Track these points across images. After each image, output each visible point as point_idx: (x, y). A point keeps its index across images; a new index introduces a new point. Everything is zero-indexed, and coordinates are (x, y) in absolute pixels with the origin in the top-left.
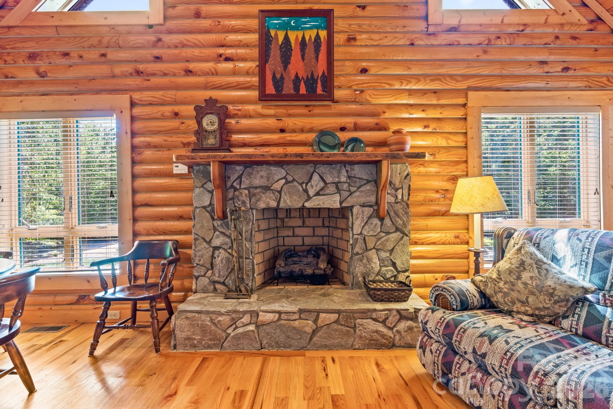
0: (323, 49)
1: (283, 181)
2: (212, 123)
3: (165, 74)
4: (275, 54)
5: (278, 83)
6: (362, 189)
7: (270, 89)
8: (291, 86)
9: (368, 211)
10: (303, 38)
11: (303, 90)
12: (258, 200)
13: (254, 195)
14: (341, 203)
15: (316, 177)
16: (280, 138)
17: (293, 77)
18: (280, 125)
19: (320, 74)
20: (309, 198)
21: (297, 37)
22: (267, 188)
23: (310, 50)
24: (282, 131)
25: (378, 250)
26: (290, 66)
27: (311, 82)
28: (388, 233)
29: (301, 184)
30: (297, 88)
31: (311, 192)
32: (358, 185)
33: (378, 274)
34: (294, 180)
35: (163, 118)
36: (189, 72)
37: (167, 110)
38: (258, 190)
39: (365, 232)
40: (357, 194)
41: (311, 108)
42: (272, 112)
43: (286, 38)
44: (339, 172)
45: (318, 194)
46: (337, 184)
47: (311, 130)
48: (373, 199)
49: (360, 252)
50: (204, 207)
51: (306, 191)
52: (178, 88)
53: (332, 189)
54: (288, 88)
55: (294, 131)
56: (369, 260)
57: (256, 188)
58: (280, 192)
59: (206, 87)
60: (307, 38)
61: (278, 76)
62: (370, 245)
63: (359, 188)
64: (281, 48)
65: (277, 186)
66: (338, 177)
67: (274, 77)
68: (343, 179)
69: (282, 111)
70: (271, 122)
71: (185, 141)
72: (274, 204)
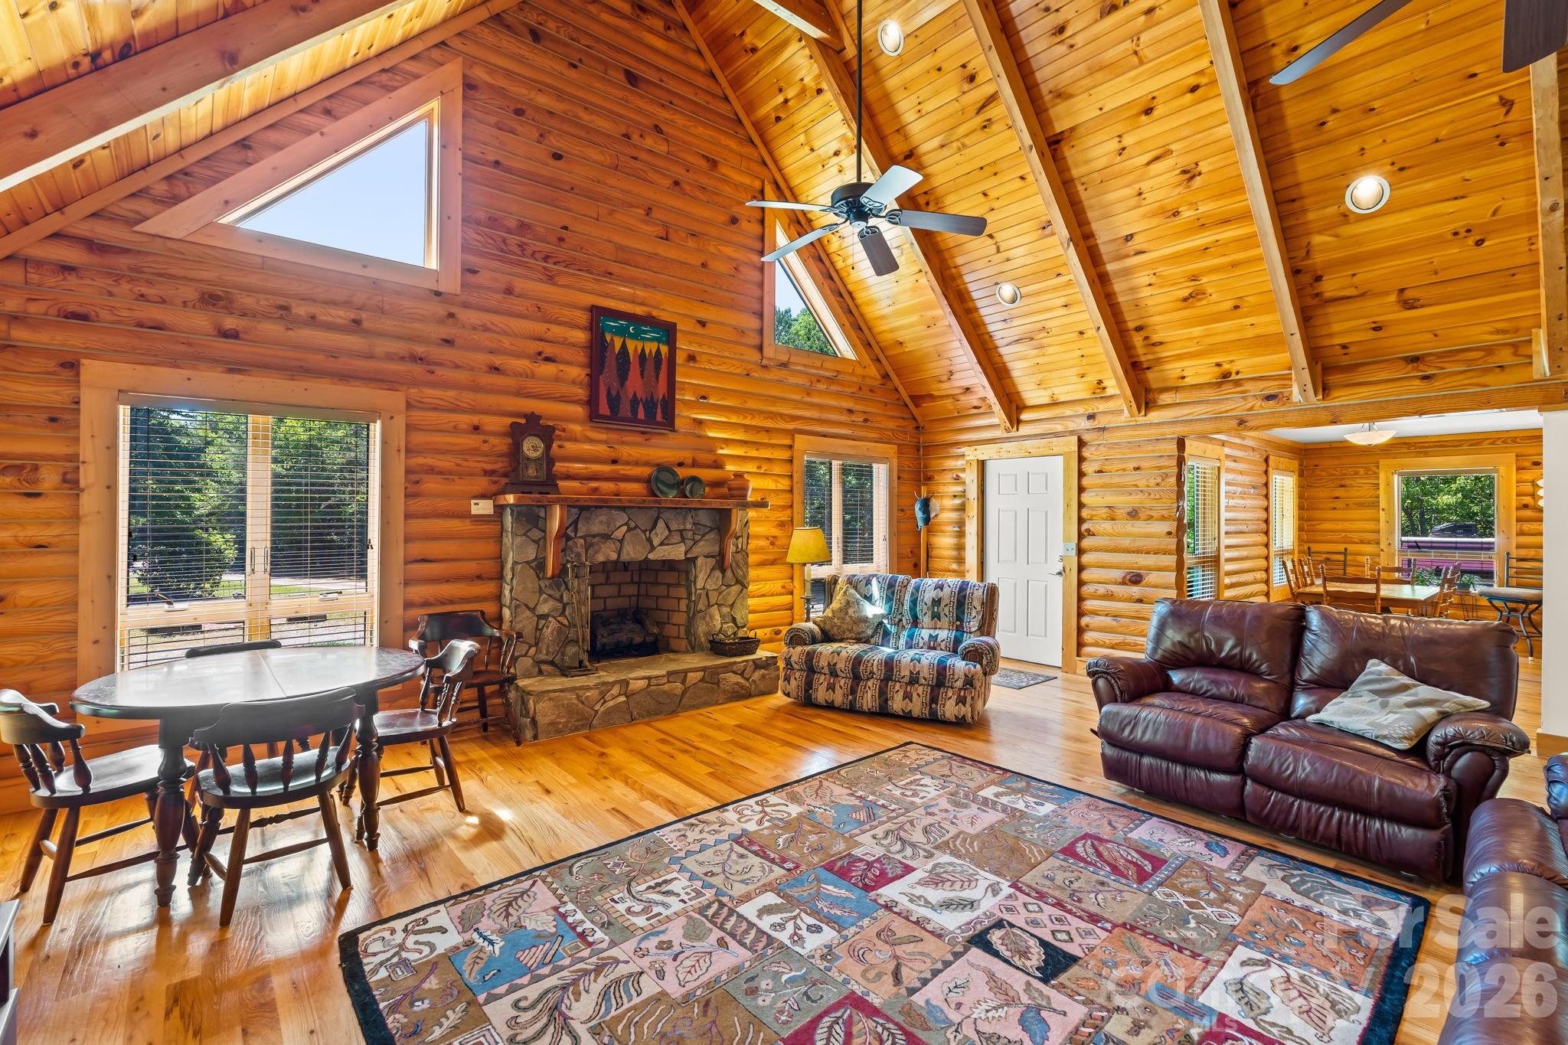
0: (664, 367)
1: (625, 528)
2: (535, 448)
3: (457, 367)
4: (611, 363)
5: (614, 402)
6: (706, 537)
7: (604, 408)
8: (628, 408)
9: (711, 562)
10: (643, 350)
11: (641, 415)
12: (597, 552)
13: (592, 545)
14: (686, 554)
15: (661, 524)
16: (612, 471)
17: (631, 397)
18: (613, 455)
19: (661, 397)
20: (653, 548)
21: (636, 348)
22: (606, 537)
23: (650, 366)
24: (614, 462)
25: (719, 605)
26: (628, 383)
27: (650, 405)
28: (729, 586)
29: (644, 532)
30: (635, 412)
31: (656, 542)
32: (702, 532)
33: (720, 631)
34: (637, 526)
35: (456, 430)
36: (495, 369)
37: (465, 420)
38: (596, 539)
39: (708, 587)
40: (702, 543)
41: (647, 436)
42: (603, 437)
43: (624, 346)
44: (685, 519)
45: (662, 544)
46: (681, 532)
47: (647, 464)
48: (717, 549)
49: (703, 609)
50: (528, 563)
51: (649, 540)
52: (476, 388)
53: (677, 538)
54: (625, 409)
55: (627, 463)
56: (712, 617)
57: (594, 536)
58: (621, 541)
59: (520, 393)
60: (647, 352)
61: (614, 393)
62: (713, 600)
63: (703, 536)
64: (617, 359)
65: (619, 534)
66: (684, 524)
67: (609, 394)
68: (689, 526)
69: (614, 436)
70: (601, 449)
71: (489, 467)
72: (614, 556)
